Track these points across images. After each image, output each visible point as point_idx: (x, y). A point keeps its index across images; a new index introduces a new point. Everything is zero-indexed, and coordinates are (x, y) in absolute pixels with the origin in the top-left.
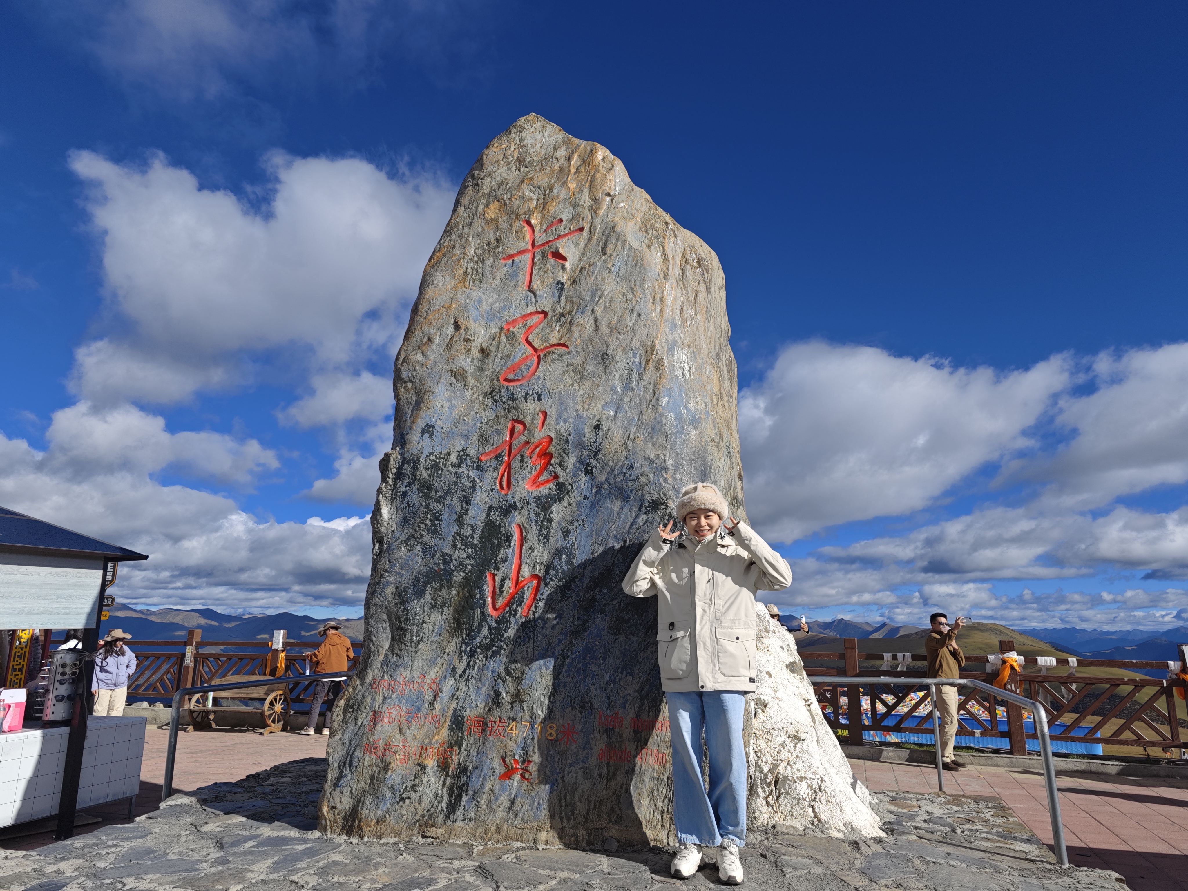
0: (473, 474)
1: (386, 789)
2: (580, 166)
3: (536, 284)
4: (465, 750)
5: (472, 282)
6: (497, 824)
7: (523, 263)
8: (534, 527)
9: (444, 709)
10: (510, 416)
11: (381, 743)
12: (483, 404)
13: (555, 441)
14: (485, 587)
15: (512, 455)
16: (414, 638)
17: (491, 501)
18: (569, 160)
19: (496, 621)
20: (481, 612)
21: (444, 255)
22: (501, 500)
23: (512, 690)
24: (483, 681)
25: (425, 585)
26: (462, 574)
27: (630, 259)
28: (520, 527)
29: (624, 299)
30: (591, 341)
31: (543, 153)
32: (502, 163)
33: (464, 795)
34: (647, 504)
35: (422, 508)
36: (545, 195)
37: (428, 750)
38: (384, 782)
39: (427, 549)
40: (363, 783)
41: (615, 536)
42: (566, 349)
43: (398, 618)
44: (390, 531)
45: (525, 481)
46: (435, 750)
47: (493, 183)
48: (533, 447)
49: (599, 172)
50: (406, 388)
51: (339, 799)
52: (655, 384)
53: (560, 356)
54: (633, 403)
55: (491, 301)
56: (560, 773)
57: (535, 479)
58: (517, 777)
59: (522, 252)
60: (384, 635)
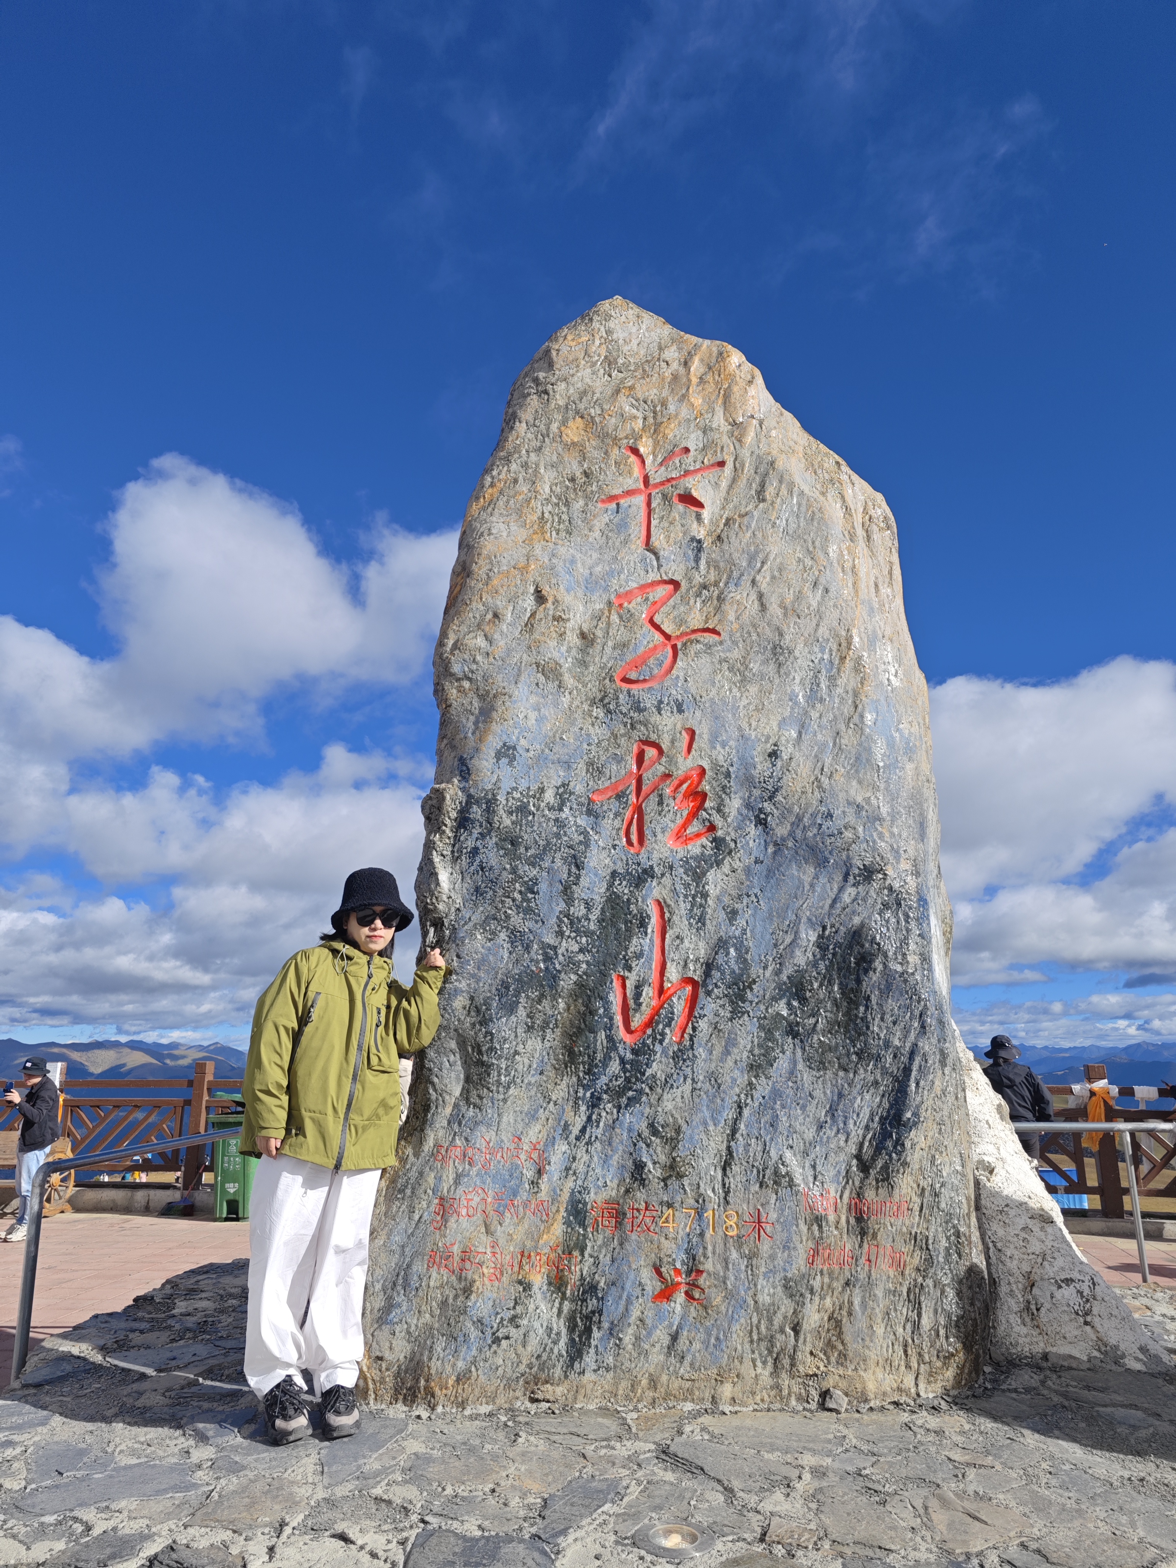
0: (582, 821)
1: (469, 1324)
2: (705, 374)
3: (658, 540)
4: (591, 1256)
5: (554, 533)
6: (651, 1375)
7: (634, 508)
8: (682, 905)
9: (554, 1190)
10: (636, 735)
11: (456, 1250)
12: (591, 716)
13: (709, 774)
14: (611, 997)
15: (643, 794)
16: (503, 1078)
17: (614, 863)
18: (686, 364)
19: (633, 1050)
20: (607, 1036)
21: (501, 492)
22: (630, 862)
23: (663, 1158)
24: (614, 1144)
25: (517, 994)
26: (574, 977)
27: (803, 509)
28: (661, 905)
29: (801, 567)
30: (754, 626)
31: (642, 352)
32: (583, 362)
33: (595, 1329)
34: (857, 871)
35: (505, 873)
36: (655, 412)
37: (533, 1258)
38: (465, 1312)
39: (515, 936)
40: (427, 1316)
41: (809, 920)
42: (716, 637)
43: (478, 1048)
44: (453, 909)
45: (666, 834)
46: (544, 1258)
47: (571, 391)
48: (676, 782)
49: (736, 384)
50: (460, 690)
51: (388, 1344)
52: (856, 694)
53: (709, 647)
54: (824, 720)
55: (589, 562)
56: (749, 1288)
57: (679, 831)
58: (680, 1297)
59: (629, 493)
60: (453, 1075)
